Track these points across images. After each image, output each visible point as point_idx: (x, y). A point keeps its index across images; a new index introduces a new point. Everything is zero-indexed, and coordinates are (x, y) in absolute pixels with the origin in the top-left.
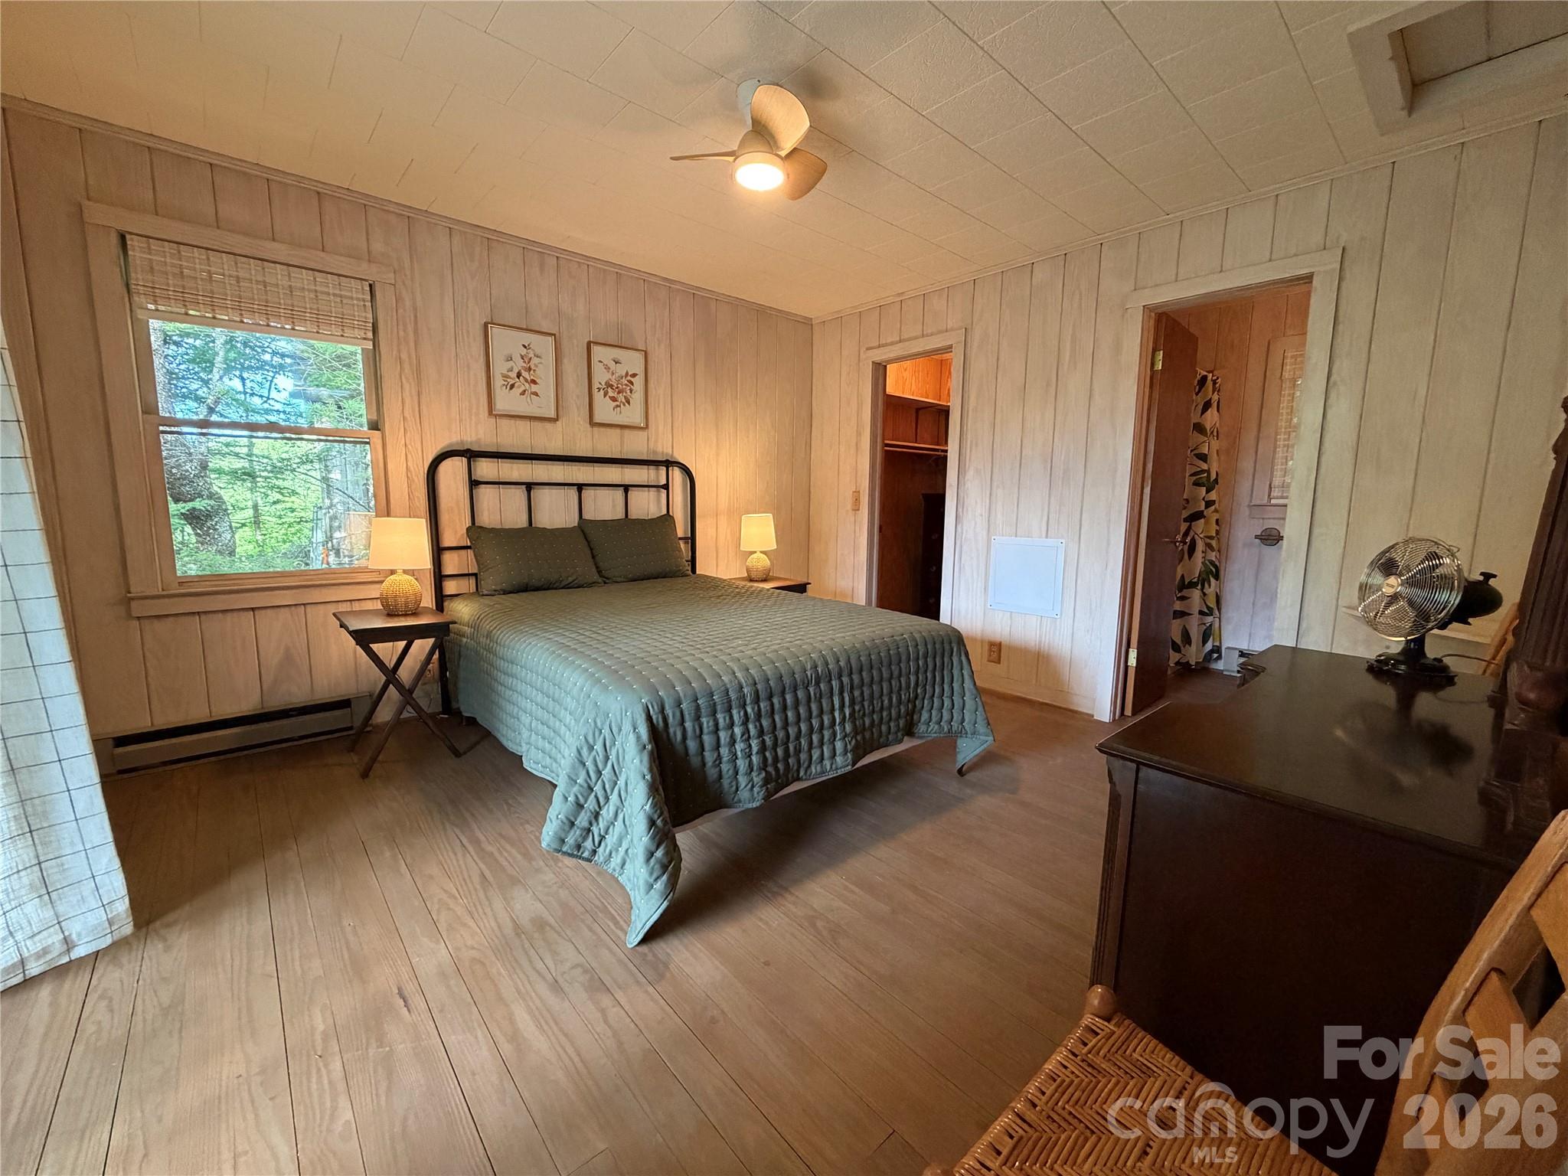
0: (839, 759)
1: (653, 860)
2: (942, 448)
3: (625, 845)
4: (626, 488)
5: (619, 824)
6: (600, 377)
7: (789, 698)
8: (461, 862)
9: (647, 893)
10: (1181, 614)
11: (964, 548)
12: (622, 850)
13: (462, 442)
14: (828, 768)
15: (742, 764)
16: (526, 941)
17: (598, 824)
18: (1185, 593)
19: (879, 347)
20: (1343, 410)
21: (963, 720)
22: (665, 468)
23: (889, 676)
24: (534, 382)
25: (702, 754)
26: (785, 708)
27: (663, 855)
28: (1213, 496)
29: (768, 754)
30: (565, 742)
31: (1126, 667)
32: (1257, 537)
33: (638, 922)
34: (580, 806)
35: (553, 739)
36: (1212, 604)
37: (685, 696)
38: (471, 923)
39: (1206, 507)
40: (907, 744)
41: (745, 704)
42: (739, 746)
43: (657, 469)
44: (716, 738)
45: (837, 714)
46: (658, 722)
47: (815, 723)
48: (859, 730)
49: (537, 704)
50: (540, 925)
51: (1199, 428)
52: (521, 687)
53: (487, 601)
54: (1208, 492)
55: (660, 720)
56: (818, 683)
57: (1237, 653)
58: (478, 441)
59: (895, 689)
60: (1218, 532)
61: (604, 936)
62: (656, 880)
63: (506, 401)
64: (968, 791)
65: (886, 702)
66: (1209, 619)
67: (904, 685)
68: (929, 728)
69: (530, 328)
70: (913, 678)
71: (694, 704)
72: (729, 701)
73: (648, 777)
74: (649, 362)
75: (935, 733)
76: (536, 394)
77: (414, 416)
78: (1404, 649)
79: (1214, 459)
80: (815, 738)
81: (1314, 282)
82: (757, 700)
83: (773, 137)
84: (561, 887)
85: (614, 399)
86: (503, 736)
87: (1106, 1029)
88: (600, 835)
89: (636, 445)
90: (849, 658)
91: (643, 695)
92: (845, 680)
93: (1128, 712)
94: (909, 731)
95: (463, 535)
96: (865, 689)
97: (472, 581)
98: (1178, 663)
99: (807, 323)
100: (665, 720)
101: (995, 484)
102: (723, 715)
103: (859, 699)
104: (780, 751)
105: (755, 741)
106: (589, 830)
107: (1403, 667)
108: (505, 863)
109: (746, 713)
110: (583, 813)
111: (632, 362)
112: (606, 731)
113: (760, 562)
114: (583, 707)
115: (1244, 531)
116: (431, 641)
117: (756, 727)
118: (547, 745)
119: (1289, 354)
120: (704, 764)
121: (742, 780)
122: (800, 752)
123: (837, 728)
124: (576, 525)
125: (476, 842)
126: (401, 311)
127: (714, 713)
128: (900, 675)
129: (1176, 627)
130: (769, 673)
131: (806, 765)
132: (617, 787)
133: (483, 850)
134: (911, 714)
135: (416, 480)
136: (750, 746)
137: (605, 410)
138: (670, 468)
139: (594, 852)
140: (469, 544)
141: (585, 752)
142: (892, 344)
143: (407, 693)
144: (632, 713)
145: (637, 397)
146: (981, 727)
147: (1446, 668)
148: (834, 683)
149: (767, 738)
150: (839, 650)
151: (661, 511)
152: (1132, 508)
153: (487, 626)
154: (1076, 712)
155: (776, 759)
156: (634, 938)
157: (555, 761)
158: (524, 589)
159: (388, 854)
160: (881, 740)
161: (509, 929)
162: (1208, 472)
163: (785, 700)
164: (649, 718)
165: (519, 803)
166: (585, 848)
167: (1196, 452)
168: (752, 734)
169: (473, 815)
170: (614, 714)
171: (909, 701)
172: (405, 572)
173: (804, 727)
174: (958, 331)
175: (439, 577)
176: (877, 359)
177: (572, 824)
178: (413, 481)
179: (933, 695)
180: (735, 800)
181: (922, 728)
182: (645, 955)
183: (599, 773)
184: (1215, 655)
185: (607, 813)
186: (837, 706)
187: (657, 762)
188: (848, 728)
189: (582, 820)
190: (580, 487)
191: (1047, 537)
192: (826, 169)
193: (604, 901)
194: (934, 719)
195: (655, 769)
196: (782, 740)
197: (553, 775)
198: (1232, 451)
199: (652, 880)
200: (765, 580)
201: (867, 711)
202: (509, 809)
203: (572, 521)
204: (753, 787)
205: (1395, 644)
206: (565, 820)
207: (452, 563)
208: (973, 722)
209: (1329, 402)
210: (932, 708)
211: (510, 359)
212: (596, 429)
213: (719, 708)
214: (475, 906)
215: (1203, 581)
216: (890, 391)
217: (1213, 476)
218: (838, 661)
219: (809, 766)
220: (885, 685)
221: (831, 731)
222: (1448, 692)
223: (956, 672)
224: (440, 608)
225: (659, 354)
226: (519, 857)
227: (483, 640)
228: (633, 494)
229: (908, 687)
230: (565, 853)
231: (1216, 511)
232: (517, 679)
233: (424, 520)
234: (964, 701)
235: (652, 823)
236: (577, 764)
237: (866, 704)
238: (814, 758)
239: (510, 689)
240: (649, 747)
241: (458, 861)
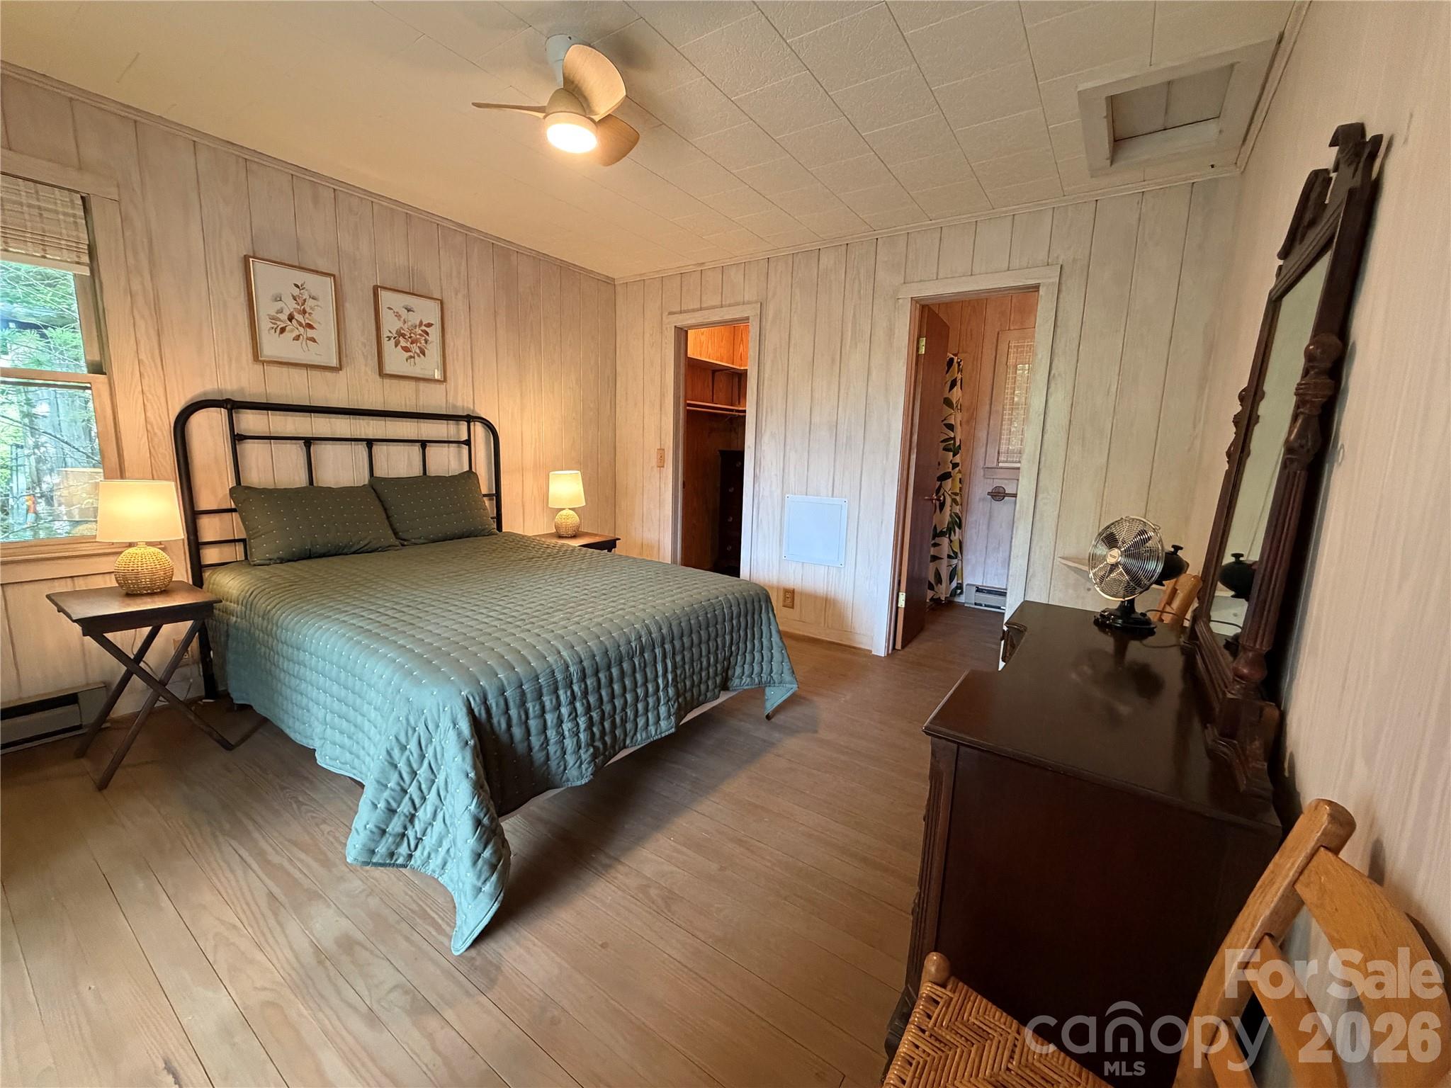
0: (663, 724)
1: (480, 861)
2: (741, 409)
3: (446, 845)
4: (424, 444)
5: (438, 824)
6: (390, 324)
7: (615, 671)
8: (243, 883)
9: (476, 897)
10: (935, 558)
11: (761, 506)
12: (442, 851)
13: (220, 391)
14: (653, 733)
15: (569, 743)
16: (331, 968)
17: (414, 827)
18: (937, 540)
19: (681, 312)
20: (1060, 398)
21: (771, 671)
22: (466, 423)
23: (707, 637)
24: (310, 326)
25: (528, 739)
26: (611, 681)
27: (491, 854)
28: (957, 459)
29: (595, 729)
30: (369, 738)
31: (897, 608)
32: (989, 494)
33: (465, 928)
34: (392, 811)
35: (354, 734)
36: (957, 550)
37: (509, 683)
38: (259, 956)
39: (953, 469)
40: (724, 697)
41: (571, 683)
42: (567, 726)
43: (458, 424)
44: (542, 721)
45: (660, 681)
46: (480, 714)
47: (640, 691)
48: (681, 691)
49: (332, 696)
50: (347, 944)
51: (948, 402)
52: (313, 676)
53: (260, 572)
54: (954, 456)
55: (483, 712)
56: (642, 653)
57: (975, 589)
58: (242, 390)
59: (712, 650)
60: (961, 489)
61: (425, 946)
62: (485, 881)
63: (273, 346)
64: (777, 735)
65: (705, 663)
66: (955, 561)
67: (720, 646)
68: (741, 682)
69: (303, 266)
70: (728, 638)
71: (518, 691)
72: (556, 682)
73: (472, 775)
74: (445, 311)
75: (748, 685)
76: (313, 340)
77: (154, 361)
78: (1120, 606)
79: (958, 429)
80: (640, 706)
81: (1041, 291)
82: (583, 678)
83: (586, 99)
84: (370, 894)
85: (406, 349)
86: (289, 728)
87: (945, 996)
88: (417, 838)
89: (432, 399)
90: (671, 624)
91: (462, 687)
92: (667, 646)
93: (899, 646)
94: (725, 687)
95: (226, 495)
96: (686, 653)
97: (240, 548)
98: (932, 599)
99: (610, 282)
100: (488, 710)
101: (788, 447)
102: (549, 698)
103: (681, 663)
104: (607, 725)
105: (583, 719)
106: (403, 835)
107: (1120, 621)
108: (297, 875)
109: (573, 692)
110: (396, 819)
111: (427, 311)
112: (421, 729)
113: (569, 518)
114: (392, 703)
115: (980, 489)
116: (189, 624)
117: (583, 704)
118: (346, 740)
119: (1012, 344)
120: (530, 749)
121: (570, 759)
122: (626, 722)
123: (661, 693)
124: (366, 482)
125: (261, 856)
126: (128, 234)
127: (540, 696)
128: (717, 636)
129: (932, 567)
130: (594, 649)
131: (632, 732)
132: (435, 785)
133: (269, 862)
134: (726, 670)
135: (159, 433)
136: (578, 724)
137: (396, 360)
138: (472, 424)
139: (410, 856)
140: (233, 506)
141: (396, 753)
142: (694, 310)
143: (158, 685)
144: (451, 708)
145: (433, 350)
146: (787, 676)
147: (1148, 622)
148: (657, 651)
149: (594, 714)
150: (662, 618)
151: (462, 469)
152: (902, 474)
153: (262, 605)
154: (859, 649)
155: (603, 732)
156: (459, 945)
157: (358, 757)
158: (309, 555)
159: (141, 885)
160: (701, 698)
161: (309, 958)
162: (954, 439)
163: (611, 674)
164: (470, 711)
165: (313, 799)
166: (400, 855)
167: (945, 422)
168: (579, 713)
169: (255, 822)
170: (430, 710)
171: (724, 659)
172: (149, 544)
173: (629, 697)
174: (754, 305)
175: (195, 545)
176: (679, 324)
177: (383, 832)
178: (155, 434)
179: (745, 652)
180: (564, 778)
181: (736, 682)
182: (473, 958)
183: (414, 774)
184: (959, 591)
185: (423, 814)
186: (660, 673)
187: (481, 756)
188: (671, 691)
189: (395, 826)
190: (370, 443)
191: (833, 496)
192: (638, 139)
193: (421, 903)
194: (747, 672)
195: (479, 765)
196: (609, 714)
197: (355, 771)
198: (971, 419)
199: (479, 884)
200: (574, 537)
201: (688, 674)
202: (299, 808)
203: (362, 478)
204: (581, 764)
205: (1114, 603)
206: (375, 830)
207: (210, 529)
208: (780, 672)
209: (1050, 390)
210: (744, 663)
211: (278, 298)
212: (387, 381)
213: (545, 691)
214: (264, 935)
215: (950, 530)
216: (690, 354)
217: (958, 444)
218: (661, 629)
219: (635, 734)
220: (704, 647)
221: (655, 698)
222: (1150, 640)
223: (764, 628)
224: (198, 581)
225: (456, 305)
226: (314, 865)
227: (258, 620)
228: (432, 450)
229: (724, 646)
230: (376, 865)
231: (960, 472)
232: (305, 666)
233: (173, 483)
234: (772, 654)
235: (478, 823)
236: (388, 767)
237: (687, 667)
238: (639, 726)
239: (296, 677)
240: (471, 743)
241: (237, 881)
